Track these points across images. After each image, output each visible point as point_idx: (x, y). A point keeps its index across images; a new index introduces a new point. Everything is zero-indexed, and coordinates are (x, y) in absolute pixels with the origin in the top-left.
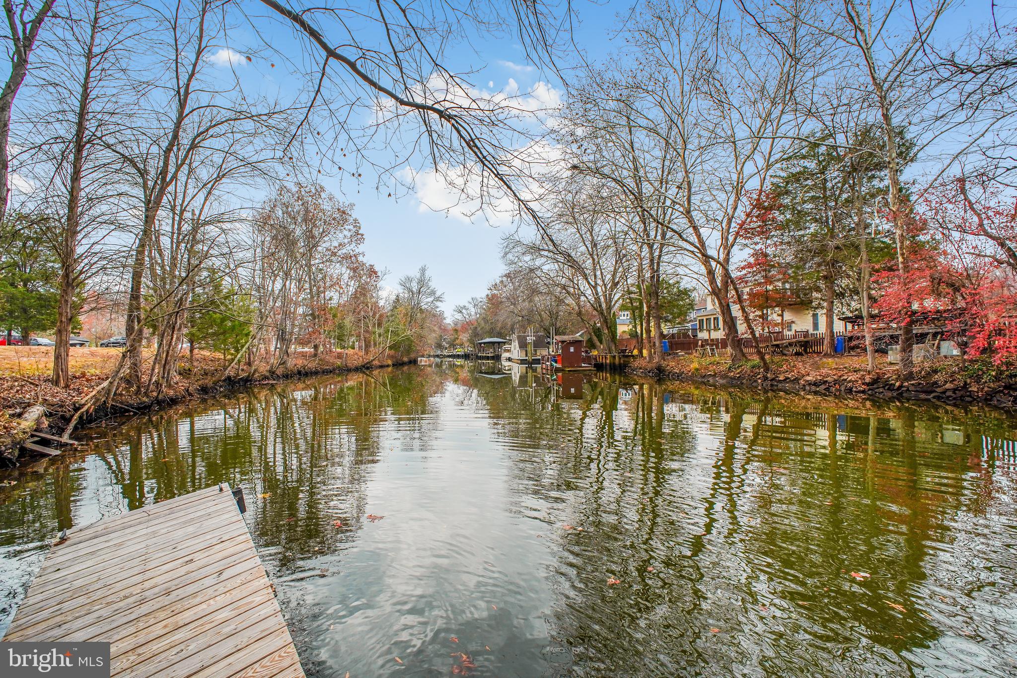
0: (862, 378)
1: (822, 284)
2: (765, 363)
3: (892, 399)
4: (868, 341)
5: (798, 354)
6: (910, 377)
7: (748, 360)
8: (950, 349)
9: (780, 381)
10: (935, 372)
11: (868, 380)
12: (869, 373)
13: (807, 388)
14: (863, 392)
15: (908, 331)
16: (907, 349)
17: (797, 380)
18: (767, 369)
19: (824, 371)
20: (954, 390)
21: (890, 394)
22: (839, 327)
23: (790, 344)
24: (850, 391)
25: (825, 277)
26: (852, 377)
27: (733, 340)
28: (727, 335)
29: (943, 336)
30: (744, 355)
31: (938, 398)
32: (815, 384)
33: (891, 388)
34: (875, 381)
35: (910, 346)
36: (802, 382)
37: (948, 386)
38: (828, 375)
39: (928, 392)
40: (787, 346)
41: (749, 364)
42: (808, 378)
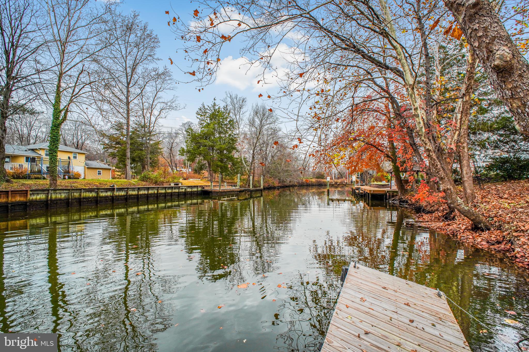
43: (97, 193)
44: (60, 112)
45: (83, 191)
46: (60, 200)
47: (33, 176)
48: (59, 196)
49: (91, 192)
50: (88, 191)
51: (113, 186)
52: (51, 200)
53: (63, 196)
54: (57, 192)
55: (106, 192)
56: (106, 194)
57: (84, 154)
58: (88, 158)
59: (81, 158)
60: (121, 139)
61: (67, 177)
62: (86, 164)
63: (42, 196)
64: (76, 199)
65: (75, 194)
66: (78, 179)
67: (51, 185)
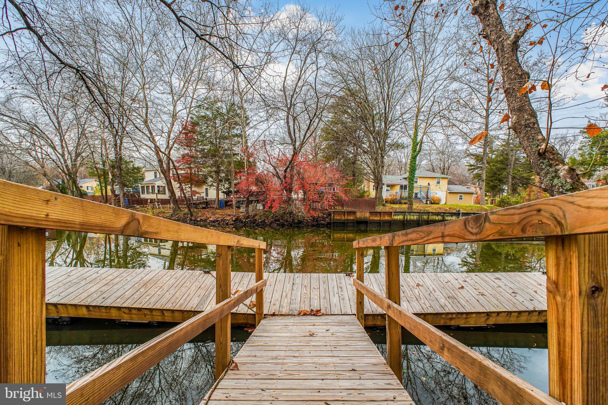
0: (232, 218)
1: (213, 174)
2: (191, 212)
3: (242, 227)
4: (234, 203)
5: (203, 208)
6: (248, 217)
7: (181, 211)
8: (260, 207)
9: (198, 221)
10: (256, 215)
11: (234, 219)
12: (234, 216)
13: (211, 224)
14: (232, 224)
15: (248, 199)
16: (247, 206)
17: (206, 220)
18: (192, 215)
19: (217, 216)
20: (261, 222)
21: (241, 225)
22: (222, 196)
23: (201, 203)
24: (227, 224)
25: (216, 172)
26: (228, 218)
27: (173, 200)
28: (170, 197)
29: (258, 202)
30: (179, 208)
31: (256, 225)
32: (214, 222)
33: (242, 222)
34: (236, 220)
35: (248, 205)
36: (208, 221)
37: (260, 221)
38: (219, 218)
39: (254, 223)
40: (198, 204)
41: (182, 213)
42: (211, 219)
43: (443, 216)
44: (417, 145)
45: (430, 214)
46: (413, 221)
47: (403, 201)
48: (412, 218)
49: (438, 216)
50: (435, 215)
51: (459, 211)
52: (407, 220)
53: (415, 217)
54: (411, 214)
55: (452, 216)
56: (451, 218)
57: (447, 178)
58: (450, 183)
59: (444, 183)
60: (489, 157)
61: (428, 202)
62: (448, 189)
63: (400, 217)
64: (425, 221)
65: (424, 217)
66: (439, 204)
67: (408, 208)
